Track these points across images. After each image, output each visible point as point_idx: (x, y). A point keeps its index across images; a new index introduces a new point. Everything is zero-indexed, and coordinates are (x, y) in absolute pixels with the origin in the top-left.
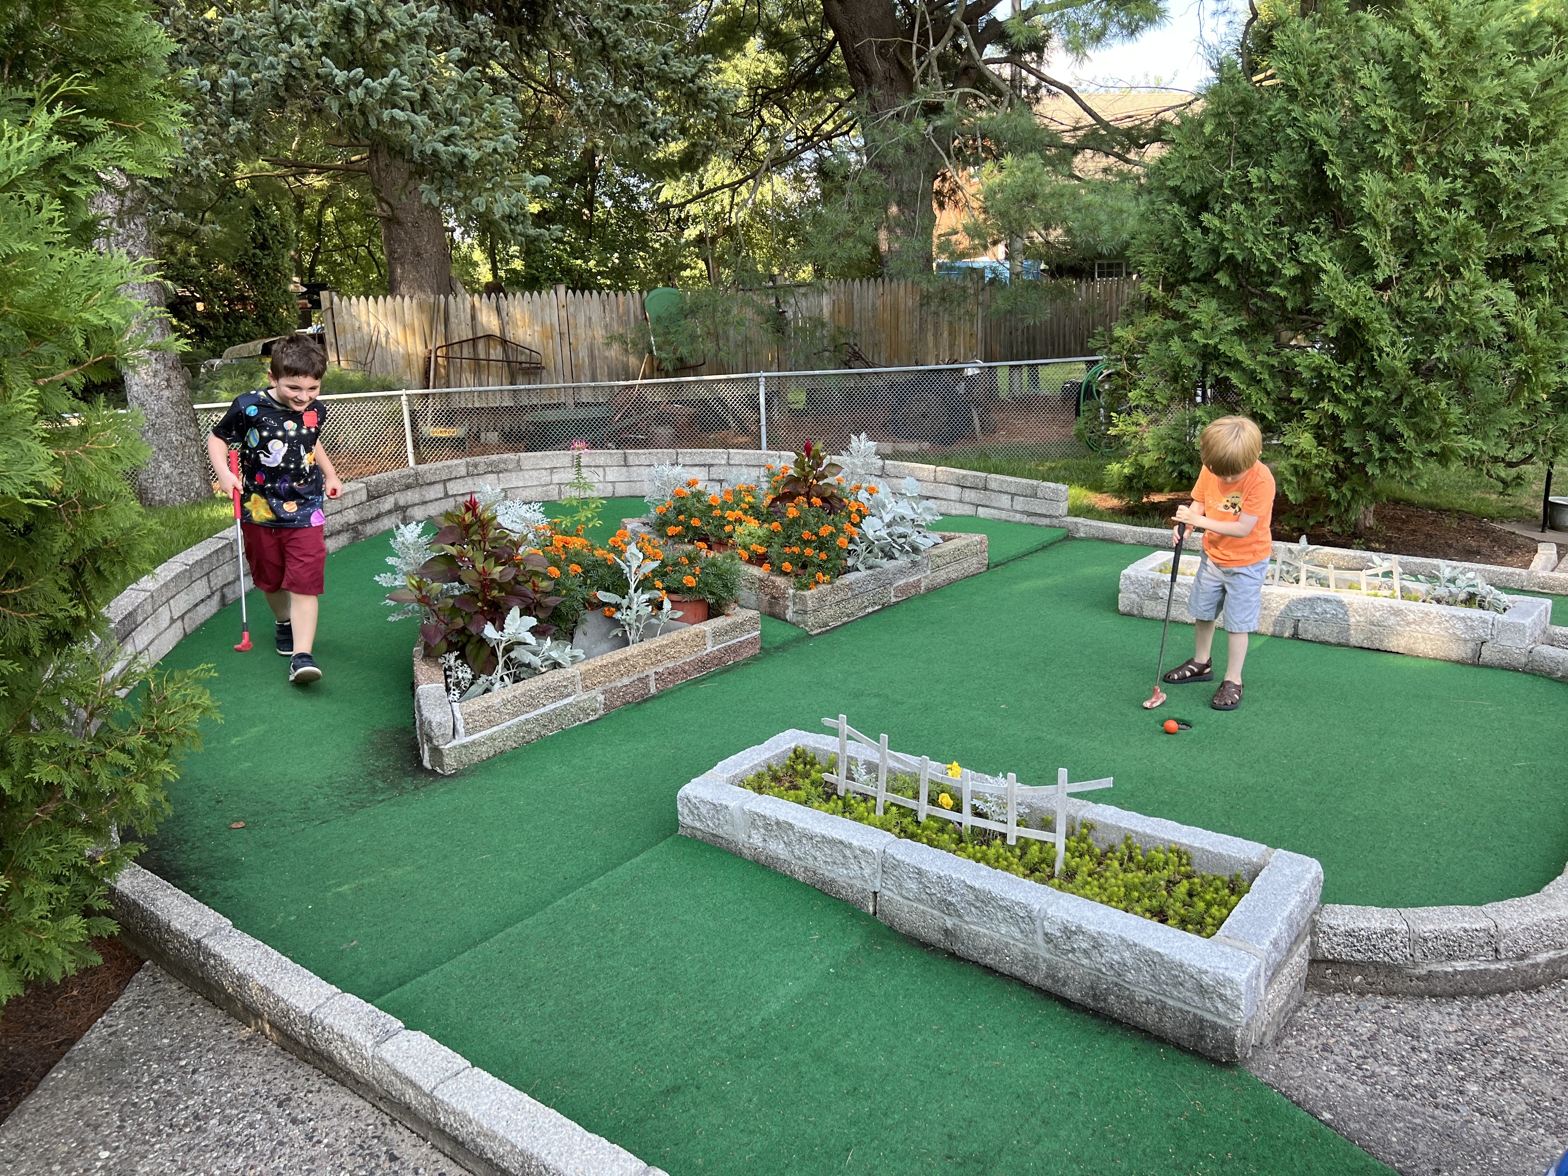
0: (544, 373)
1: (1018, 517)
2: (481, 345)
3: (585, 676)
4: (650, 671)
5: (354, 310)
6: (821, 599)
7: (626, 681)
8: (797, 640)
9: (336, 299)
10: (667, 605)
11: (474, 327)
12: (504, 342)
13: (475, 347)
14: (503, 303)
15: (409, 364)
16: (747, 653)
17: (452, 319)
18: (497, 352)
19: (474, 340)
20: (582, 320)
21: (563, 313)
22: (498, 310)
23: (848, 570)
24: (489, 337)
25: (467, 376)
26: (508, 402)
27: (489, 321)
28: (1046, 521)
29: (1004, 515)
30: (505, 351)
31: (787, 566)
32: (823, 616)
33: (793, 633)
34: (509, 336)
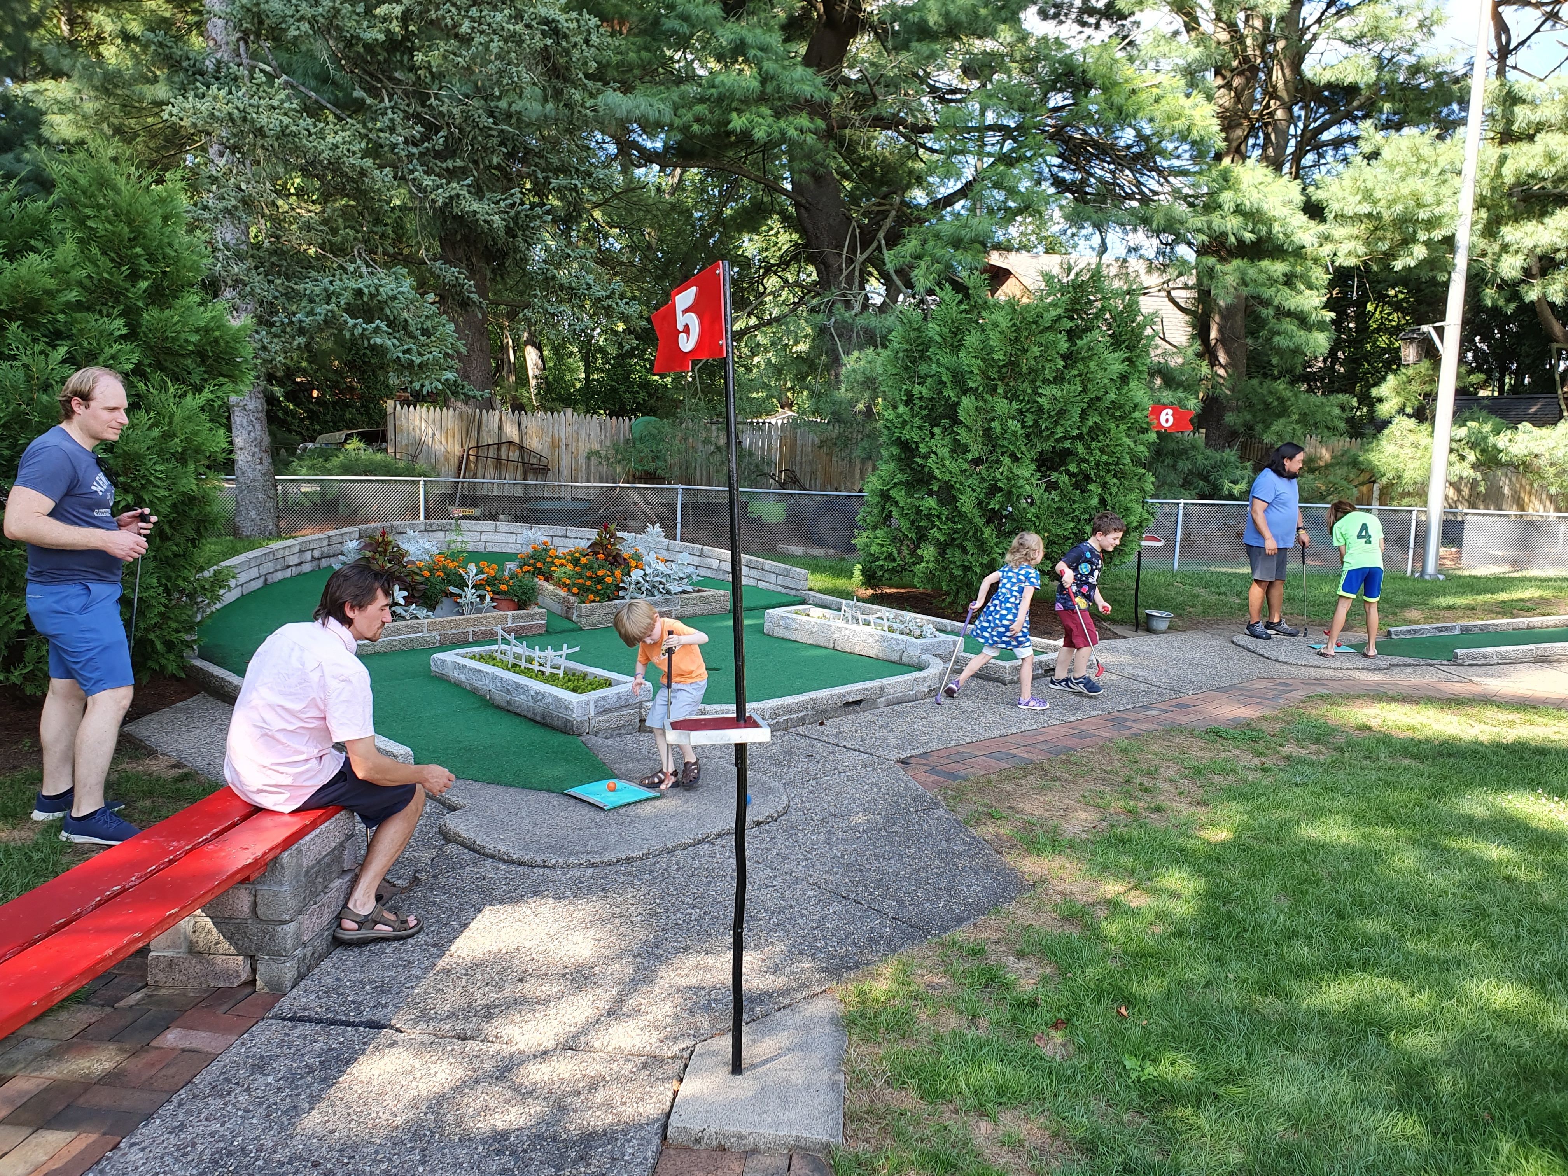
0: (550, 473)
1: (779, 589)
2: (504, 449)
3: (429, 625)
4: (470, 630)
5: (411, 417)
6: (593, 610)
7: (454, 631)
8: (573, 630)
9: (398, 407)
10: (488, 598)
11: (499, 436)
12: (521, 448)
13: (499, 449)
14: (524, 418)
15: (447, 459)
16: (536, 631)
17: (484, 428)
18: (514, 455)
19: (499, 444)
20: (583, 435)
21: (569, 429)
22: (519, 424)
23: (619, 598)
24: (510, 443)
25: (490, 471)
26: (519, 493)
27: (511, 432)
28: (793, 592)
29: (771, 587)
30: (521, 454)
31: (575, 590)
32: (592, 620)
33: (571, 626)
34: (527, 443)
